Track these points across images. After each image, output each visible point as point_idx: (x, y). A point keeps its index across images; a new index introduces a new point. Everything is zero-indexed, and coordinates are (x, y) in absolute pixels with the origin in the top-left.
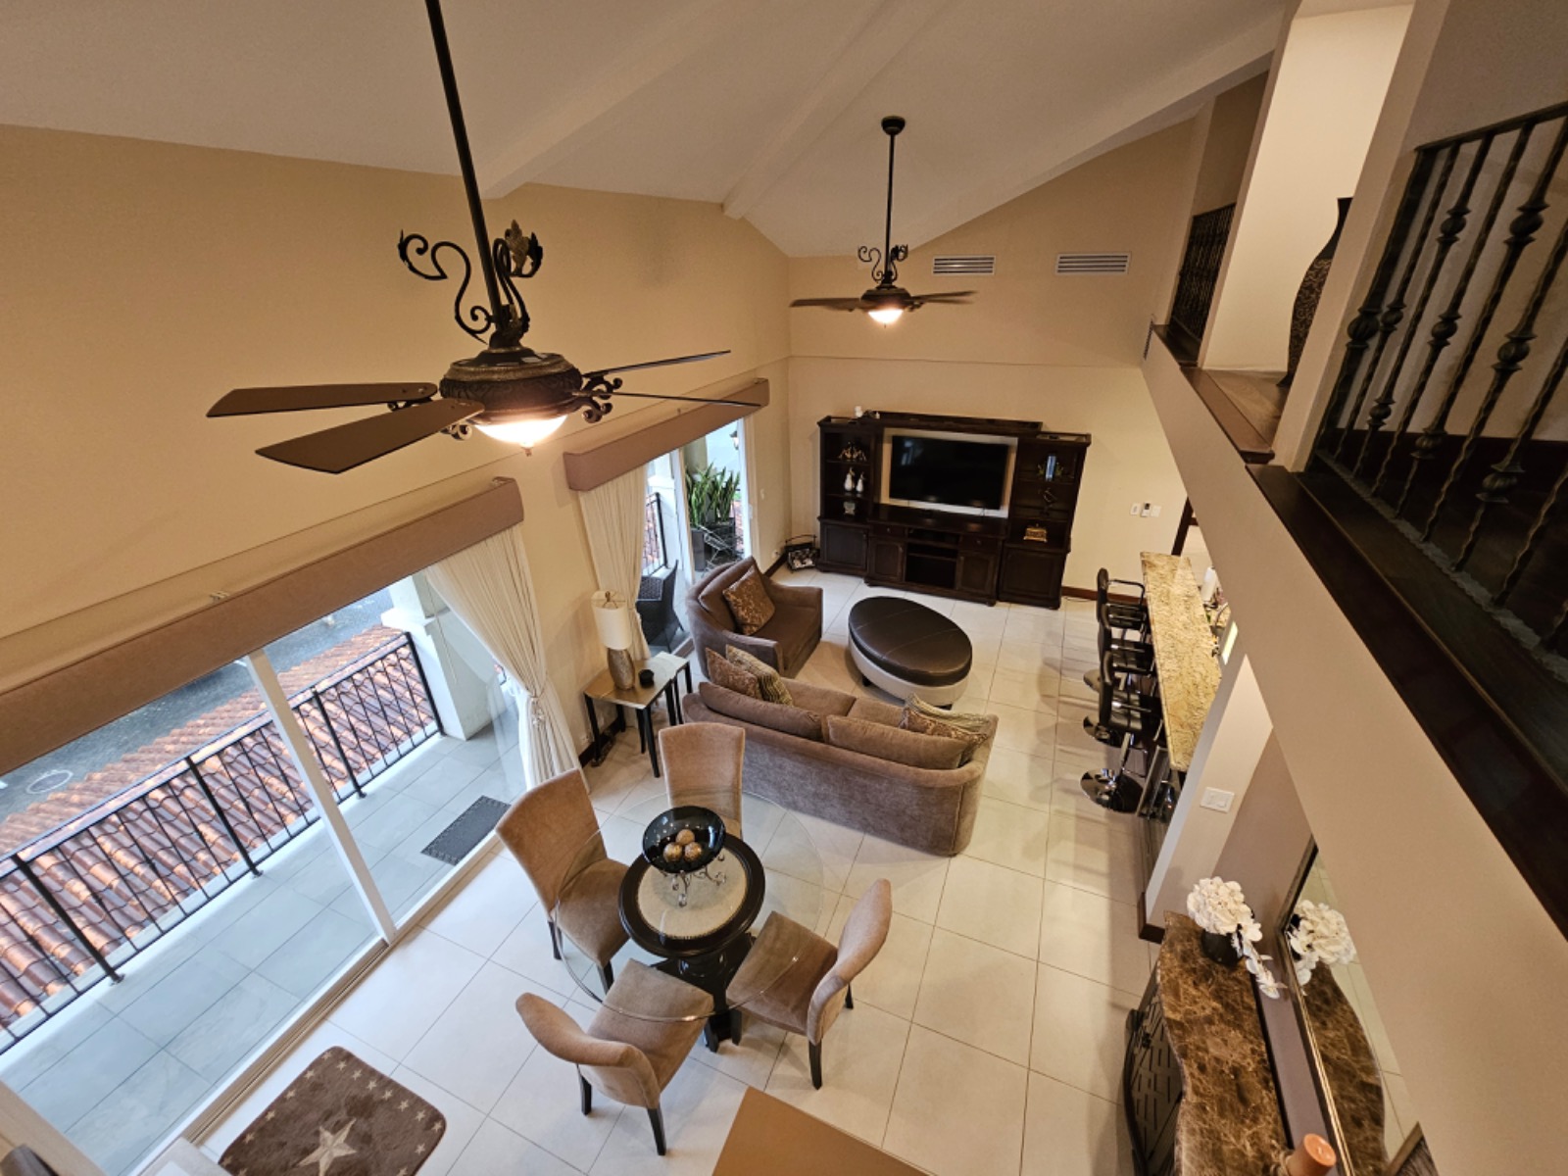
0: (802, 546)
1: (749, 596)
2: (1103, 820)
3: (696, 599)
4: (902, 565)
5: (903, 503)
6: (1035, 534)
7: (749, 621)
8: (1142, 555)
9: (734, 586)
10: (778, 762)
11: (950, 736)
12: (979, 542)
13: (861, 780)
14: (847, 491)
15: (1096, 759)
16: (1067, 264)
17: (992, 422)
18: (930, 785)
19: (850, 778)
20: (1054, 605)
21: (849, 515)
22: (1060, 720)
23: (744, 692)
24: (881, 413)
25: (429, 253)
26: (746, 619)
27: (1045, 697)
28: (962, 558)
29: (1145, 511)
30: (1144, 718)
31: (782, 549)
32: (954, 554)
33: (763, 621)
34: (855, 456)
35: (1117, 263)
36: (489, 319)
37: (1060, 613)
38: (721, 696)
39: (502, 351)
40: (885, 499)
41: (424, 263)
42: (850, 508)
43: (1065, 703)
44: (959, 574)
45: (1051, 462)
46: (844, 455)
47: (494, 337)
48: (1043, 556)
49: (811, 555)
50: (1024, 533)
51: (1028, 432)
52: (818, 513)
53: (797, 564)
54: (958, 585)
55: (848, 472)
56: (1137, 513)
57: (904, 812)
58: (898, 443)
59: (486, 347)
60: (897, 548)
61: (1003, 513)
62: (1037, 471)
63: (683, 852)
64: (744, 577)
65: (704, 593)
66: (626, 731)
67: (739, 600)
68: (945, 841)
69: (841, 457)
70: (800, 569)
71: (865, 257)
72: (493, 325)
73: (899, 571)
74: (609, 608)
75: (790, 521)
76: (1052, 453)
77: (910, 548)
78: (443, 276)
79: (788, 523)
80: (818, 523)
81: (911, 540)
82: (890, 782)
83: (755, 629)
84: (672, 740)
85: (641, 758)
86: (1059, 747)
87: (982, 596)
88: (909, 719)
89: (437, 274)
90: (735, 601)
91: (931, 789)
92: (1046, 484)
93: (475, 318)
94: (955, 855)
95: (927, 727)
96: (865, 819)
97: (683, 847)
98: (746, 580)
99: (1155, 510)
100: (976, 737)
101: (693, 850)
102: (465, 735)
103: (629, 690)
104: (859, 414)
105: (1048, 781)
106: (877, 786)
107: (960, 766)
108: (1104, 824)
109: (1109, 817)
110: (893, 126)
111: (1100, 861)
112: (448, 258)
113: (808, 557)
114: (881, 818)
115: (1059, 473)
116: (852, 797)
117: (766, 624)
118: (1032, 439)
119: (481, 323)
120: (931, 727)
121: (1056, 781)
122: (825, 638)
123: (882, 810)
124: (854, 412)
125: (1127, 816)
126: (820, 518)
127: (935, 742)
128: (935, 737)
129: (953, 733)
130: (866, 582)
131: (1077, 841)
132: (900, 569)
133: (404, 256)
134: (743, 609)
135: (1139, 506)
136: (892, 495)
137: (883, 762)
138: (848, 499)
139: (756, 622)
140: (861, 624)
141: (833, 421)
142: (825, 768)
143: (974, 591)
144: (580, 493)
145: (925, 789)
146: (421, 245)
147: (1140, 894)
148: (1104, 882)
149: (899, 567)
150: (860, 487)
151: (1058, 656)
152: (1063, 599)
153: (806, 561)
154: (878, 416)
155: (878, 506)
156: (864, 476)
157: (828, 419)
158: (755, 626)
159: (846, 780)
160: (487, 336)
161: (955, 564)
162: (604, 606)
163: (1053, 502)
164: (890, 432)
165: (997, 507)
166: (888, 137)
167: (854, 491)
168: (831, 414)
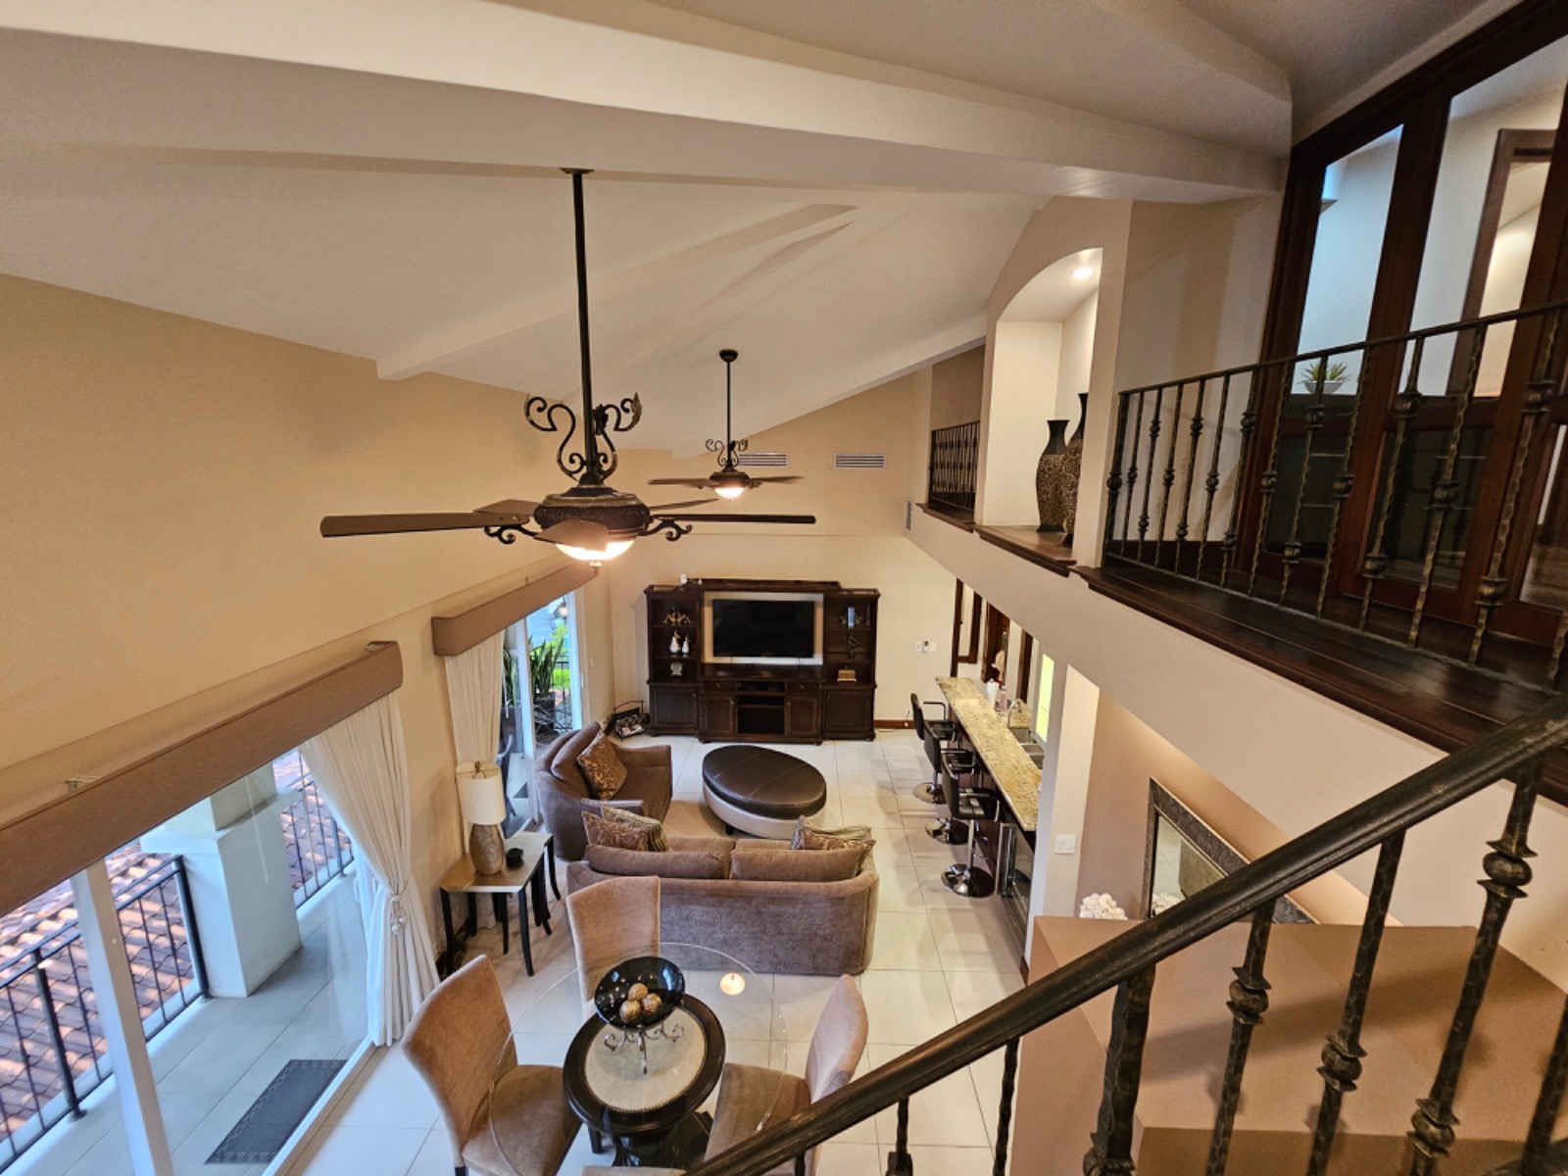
0: (629, 713)
1: (602, 759)
2: (969, 907)
3: (548, 769)
4: (734, 718)
5: (726, 660)
6: (847, 676)
7: (605, 786)
8: (937, 680)
9: (587, 751)
10: (685, 913)
11: (843, 847)
12: (802, 687)
13: (773, 908)
14: (672, 654)
15: (945, 857)
16: (842, 461)
17: (798, 582)
18: (842, 894)
19: (763, 910)
20: (872, 737)
21: (676, 677)
22: (908, 831)
23: (634, 848)
24: (703, 580)
25: (546, 411)
26: (602, 785)
27: (889, 814)
28: (789, 704)
29: (926, 647)
30: (983, 803)
31: (608, 718)
32: (781, 701)
33: (619, 785)
34: (679, 620)
35: (878, 461)
36: (583, 463)
37: (876, 742)
38: (613, 855)
39: (592, 486)
40: (709, 657)
41: (541, 419)
42: (677, 670)
43: (906, 816)
44: (787, 719)
45: (851, 612)
46: (669, 620)
47: (584, 476)
48: (855, 693)
49: (640, 721)
50: (836, 676)
51: (830, 589)
52: (646, 675)
53: (627, 731)
54: (787, 729)
55: (673, 635)
56: (920, 649)
57: (816, 934)
58: (718, 605)
59: (575, 484)
60: (729, 702)
61: (817, 660)
62: (841, 621)
63: (642, 1008)
64: (595, 742)
65: (555, 762)
66: (478, 935)
67: (594, 765)
68: (852, 959)
69: (665, 622)
70: (629, 736)
71: (712, 447)
72: (585, 468)
73: (731, 724)
74: (480, 778)
75: (614, 689)
76: (851, 606)
77: (740, 700)
78: (554, 429)
79: (612, 693)
80: (647, 687)
81: (740, 693)
82: (805, 902)
83: (612, 793)
84: (584, 904)
85: (506, 959)
86: (914, 854)
87: (809, 737)
88: (806, 839)
89: (549, 427)
90: (590, 765)
91: (843, 898)
92: (849, 632)
93: (572, 461)
94: (862, 971)
95: (822, 844)
96: (776, 956)
97: (640, 1001)
98: (598, 744)
99: (932, 646)
100: (865, 845)
101: (652, 1002)
102: (247, 991)
103: (496, 874)
104: (684, 581)
105: (916, 885)
106: (791, 911)
107: (857, 875)
108: (971, 910)
109: (973, 904)
110: (729, 356)
111: (979, 942)
112: (561, 418)
113: (637, 723)
114: (793, 949)
115: (858, 622)
116: (764, 932)
117: (622, 787)
118: (836, 597)
119: (576, 466)
120: (826, 844)
121: (923, 883)
122: (675, 797)
123: (793, 938)
124: (679, 579)
125: (985, 900)
126: (648, 682)
127: (835, 855)
128: (831, 851)
129: (845, 844)
130: (700, 740)
131: (957, 931)
132: (732, 723)
133: (528, 414)
134: (599, 775)
135: (920, 644)
136: (716, 653)
137: (794, 884)
138: (674, 661)
139: (613, 787)
140: (718, 773)
141: (655, 589)
142: (737, 905)
143: (802, 733)
144: (446, 658)
145: (837, 900)
146: (541, 405)
147: (1020, 960)
148: (989, 959)
149: (731, 719)
150: (685, 649)
151: (887, 779)
152: (876, 731)
153: (636, 726)
154: (700, 582)
155: (704, 666)
156: (689, 638)
157: (652, 587)
158: (611, 790)
159: (759, 912)
160: (578, 476)
161: (783, 710)
162: (474, 777)
163: (857, 646)
164: (710, 596)
165: (810, 655)
166: (725, 364)
167: (680, 653)
168: (653, 583)
